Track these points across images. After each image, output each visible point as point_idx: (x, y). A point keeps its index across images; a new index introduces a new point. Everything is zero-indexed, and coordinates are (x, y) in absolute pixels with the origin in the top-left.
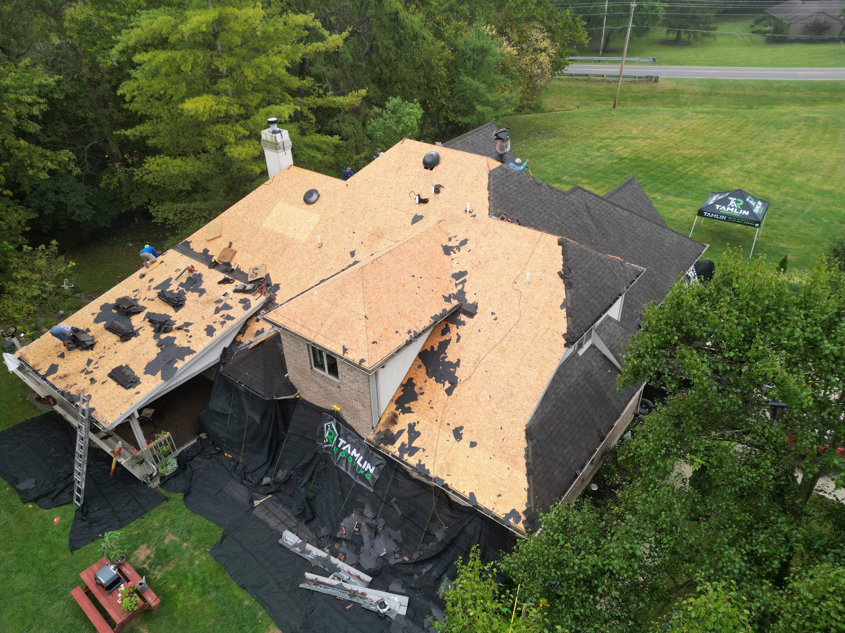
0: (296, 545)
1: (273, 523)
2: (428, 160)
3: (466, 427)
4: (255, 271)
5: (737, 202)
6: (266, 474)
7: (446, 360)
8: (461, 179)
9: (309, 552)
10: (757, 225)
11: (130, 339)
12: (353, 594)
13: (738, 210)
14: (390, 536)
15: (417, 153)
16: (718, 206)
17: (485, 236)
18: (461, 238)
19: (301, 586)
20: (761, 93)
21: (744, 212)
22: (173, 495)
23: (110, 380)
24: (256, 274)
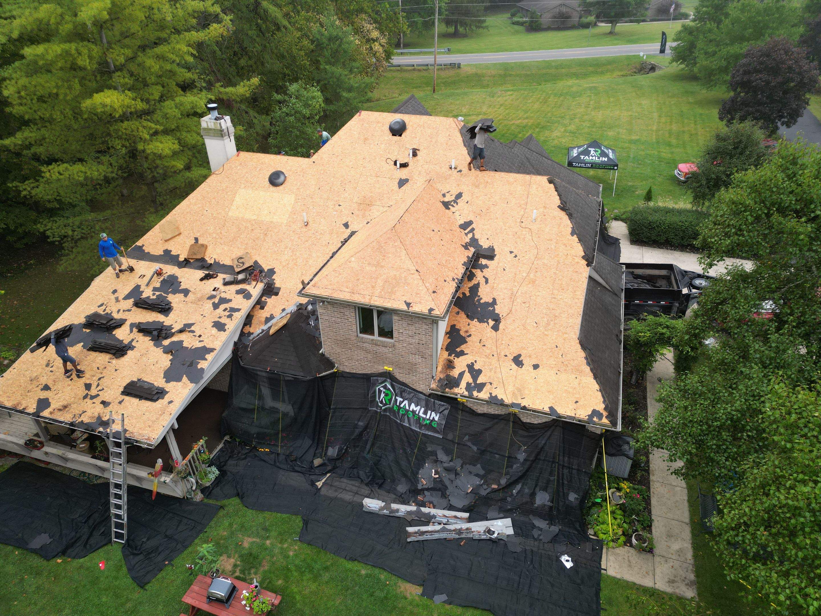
0: (382, 509)
1: (347, 497)
2: (396, 127)
3: (523, 353)
4: (240, 261)
5: (596, 151)
6: (315, 456)
7: (482, 301)
8: (434, 140)
9: (397, 511)
10: (616, 168)
11: (126, 354)
12: (459, 532)
13: (599, 158)
14: (470, 473)
15: (378, 122)
16: (582, 157)
17: (477, 187)
18: (455, 192)
19: (409, 540)
20: (544, 71)
21: (604, 159)
22: (225, 502)
23: (127, 398)
24: (243, 263)
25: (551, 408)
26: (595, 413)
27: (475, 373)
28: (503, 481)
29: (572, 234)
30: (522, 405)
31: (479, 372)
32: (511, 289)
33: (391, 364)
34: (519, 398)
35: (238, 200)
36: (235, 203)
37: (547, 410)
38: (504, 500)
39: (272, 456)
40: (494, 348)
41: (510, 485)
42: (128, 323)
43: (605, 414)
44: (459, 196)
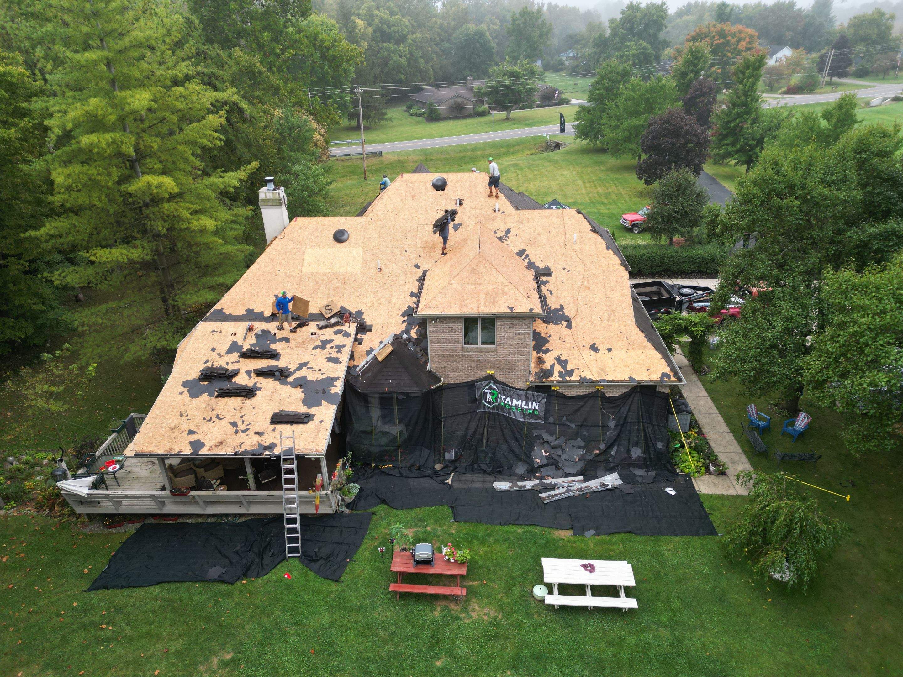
0: (511, 487)
1: (478, 485)
3: (597, 341)
4: (328, 308)
6: (435, 463)
7: (552, 309)
8: (474, 191)
9: (524, 486)
11: (255, 394)
12: (581, 489)
14: (573, 446)
15: (420, 182)
17: (521, 222)
18: (504, 228)
19: (545, 502)
22: (374, 509)
23: (278, 426)
24: (331, 310)
25: (630, 378)
26: (664, 375)
27: (564, 364)
28: (603, 447)
29: (608, 248)
30: (608, 380)
31: (566, 362)
32: (573, 296)
33: (493, 367)
34: (604, 375)
35: (308, 258)
36: (305, 261)
37: (627, 379)
38: (606, 461)
39: (397, 470)
40: (573, 342)
41: (609, 447)
42: (242, 372)
43: (672, 374)
44: (508, 231)
